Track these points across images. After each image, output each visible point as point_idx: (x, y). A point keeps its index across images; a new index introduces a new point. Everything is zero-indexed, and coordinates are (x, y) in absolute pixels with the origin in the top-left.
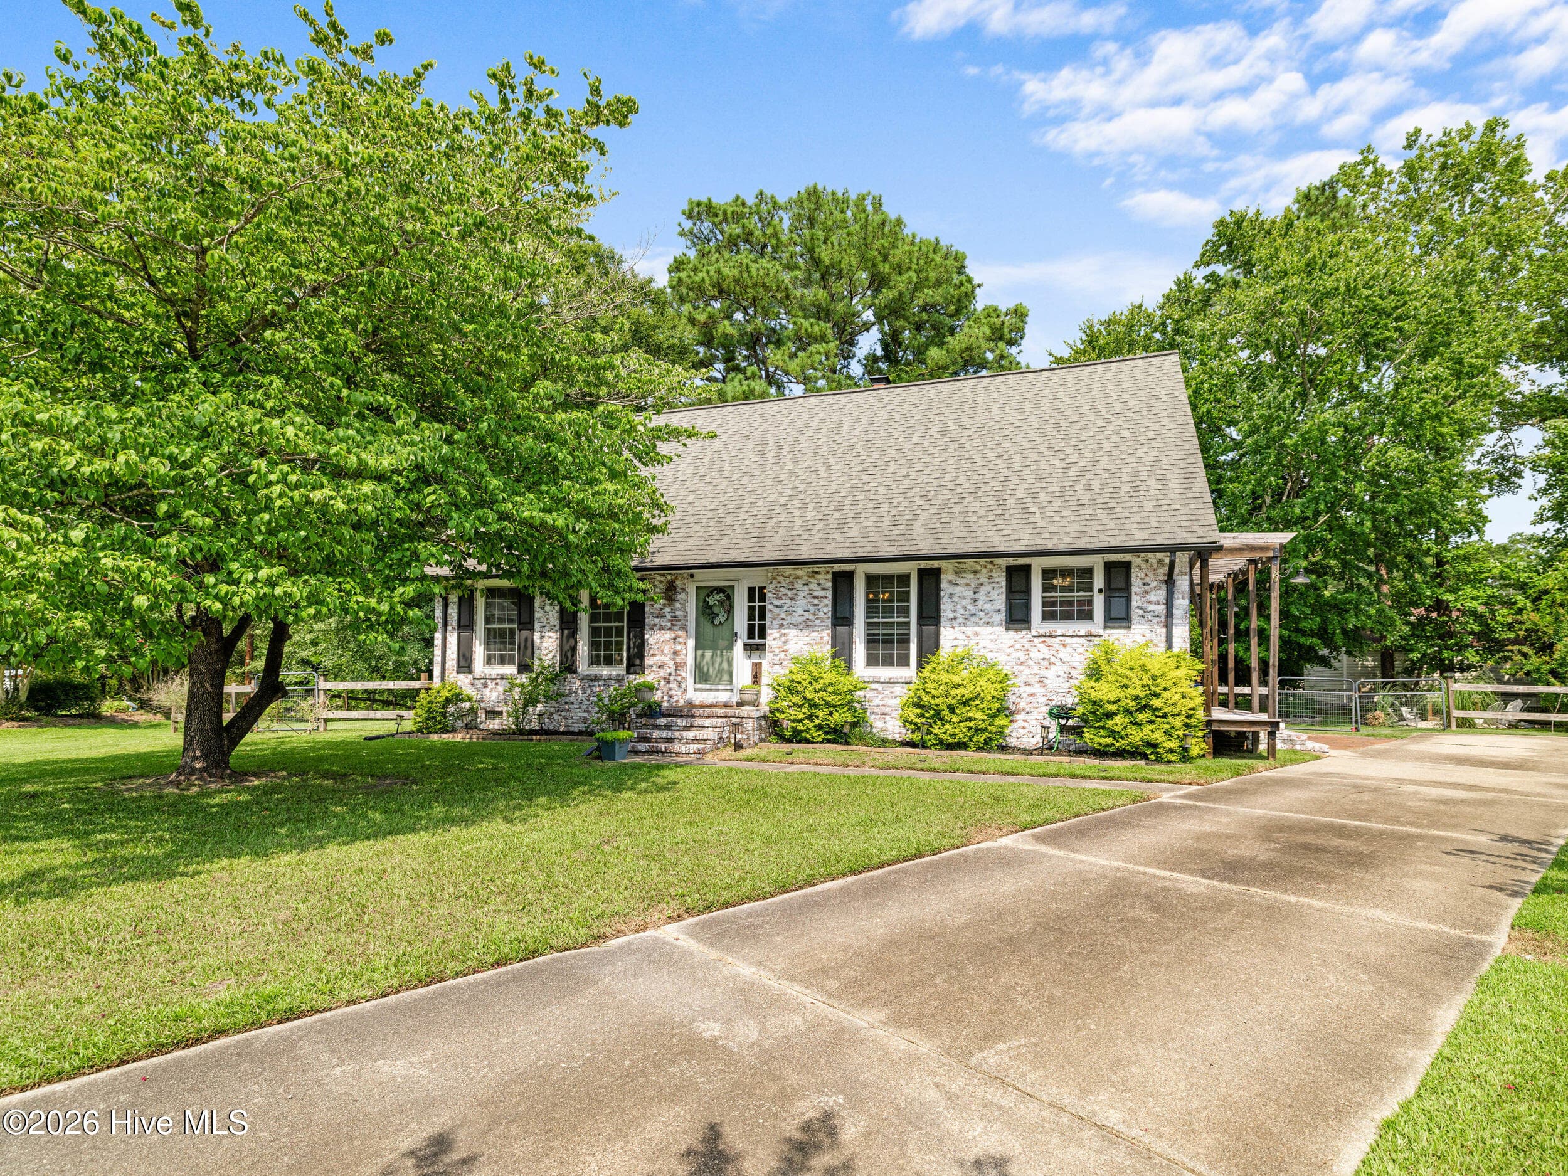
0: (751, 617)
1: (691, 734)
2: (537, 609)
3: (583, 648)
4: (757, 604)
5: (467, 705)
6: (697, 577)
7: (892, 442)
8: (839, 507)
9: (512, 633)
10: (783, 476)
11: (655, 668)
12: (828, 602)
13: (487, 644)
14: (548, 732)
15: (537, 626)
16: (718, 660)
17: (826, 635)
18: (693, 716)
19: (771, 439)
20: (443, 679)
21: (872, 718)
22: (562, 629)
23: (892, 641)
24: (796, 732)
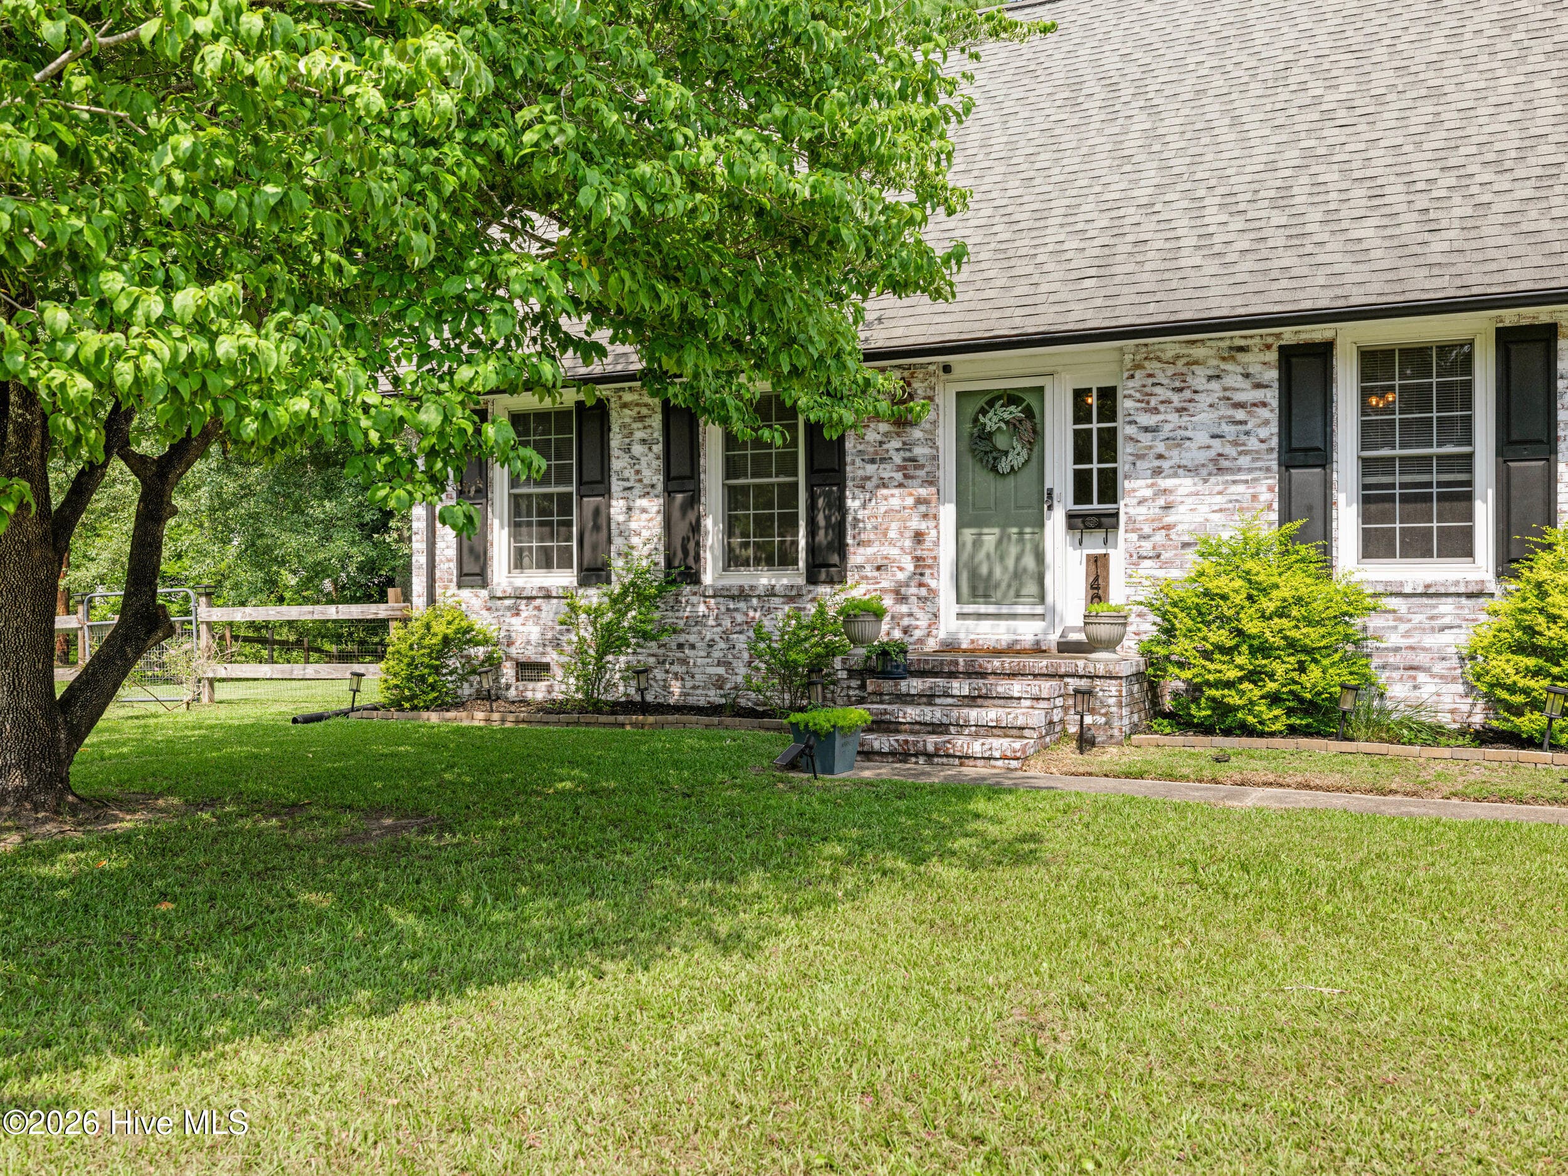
0: (1081, 454)
1: (990, 714)
2: (615, 452)
3: (712, 528)
4: (1095, 426)
5: (480, 652)
6: (957, 372)
7: (1379, 52)
8: (1282, 199)
9: (565, 502)
10: (1132, 144)
11: (869, 571)
12: (1271, 415)
13: (516, 526)
14: (644, 708)
15: (616, 486)
16: (1013, 550)
17: (1267, 490)
18: (983, 675)
19: (1087, 71)
20: (431, 600)
21: (1382, 678)
22: (669, 492)
23: (1428, 498)
24: (1222, 709)
